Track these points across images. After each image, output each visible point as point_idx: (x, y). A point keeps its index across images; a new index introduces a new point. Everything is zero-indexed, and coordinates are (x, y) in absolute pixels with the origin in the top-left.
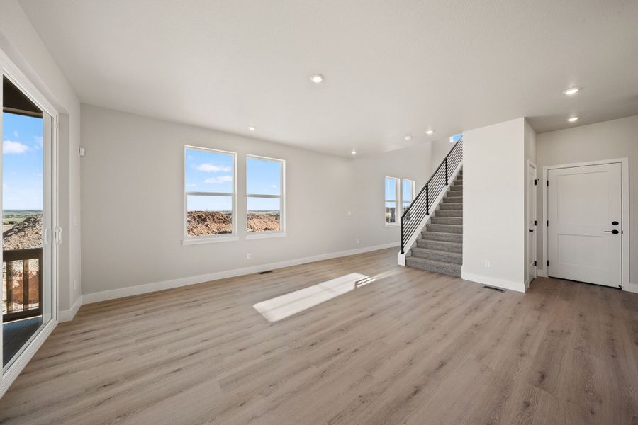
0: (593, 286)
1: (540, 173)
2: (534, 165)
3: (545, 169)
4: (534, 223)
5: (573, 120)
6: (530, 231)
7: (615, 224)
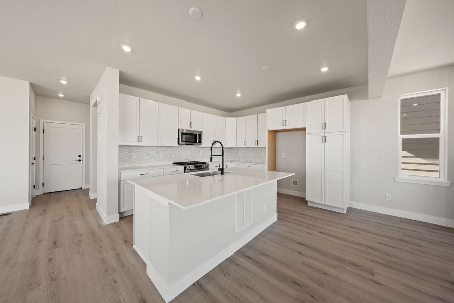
0: (69, 192)
1: (38, 123)
2: (34, 117)
3: (42, 121)
4: (33, 158)
5: (61, 96)
6: (32, 164)
7: (80, 156)
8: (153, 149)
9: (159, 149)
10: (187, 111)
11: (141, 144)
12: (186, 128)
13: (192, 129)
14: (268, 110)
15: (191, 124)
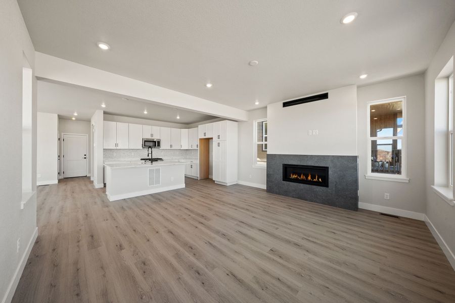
1: (60, 135)
3: (62, 134)
4: (58, 156)
5: (74, 119)
6: (59, 159)
7: (85, 155)
8: (126, 151)
9: (131, 151)
10: (150, 127)
11: (118, 148)
12: (148, 137)
13: (153, 138)
14: (199, 126)
15: (152, 135)
